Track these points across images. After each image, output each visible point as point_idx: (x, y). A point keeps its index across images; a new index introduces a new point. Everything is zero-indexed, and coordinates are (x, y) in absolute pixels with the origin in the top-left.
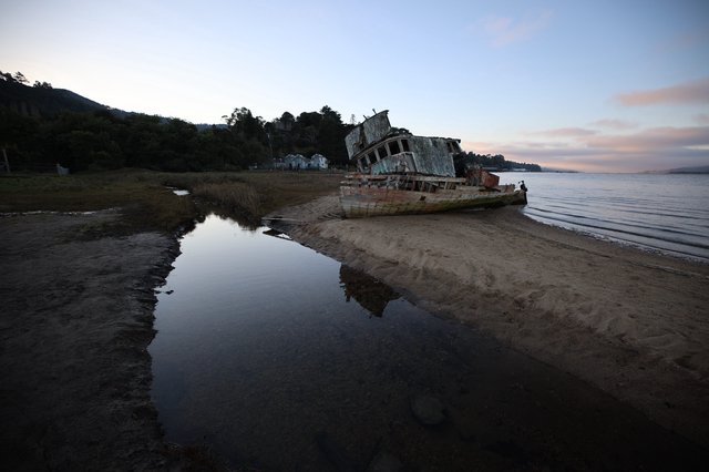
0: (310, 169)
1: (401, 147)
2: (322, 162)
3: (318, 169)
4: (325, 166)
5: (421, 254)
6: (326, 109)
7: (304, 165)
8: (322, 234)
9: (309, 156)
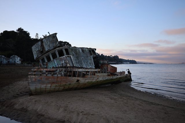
0: (9, 64)
1: (65, 52)
2: (18, 60)
3: (14, 64)
4: (19, 62)
5: (78, 114)
6: (20, 30)
7: (5, 61)
8: (17, 107)
9: (8, 56)
